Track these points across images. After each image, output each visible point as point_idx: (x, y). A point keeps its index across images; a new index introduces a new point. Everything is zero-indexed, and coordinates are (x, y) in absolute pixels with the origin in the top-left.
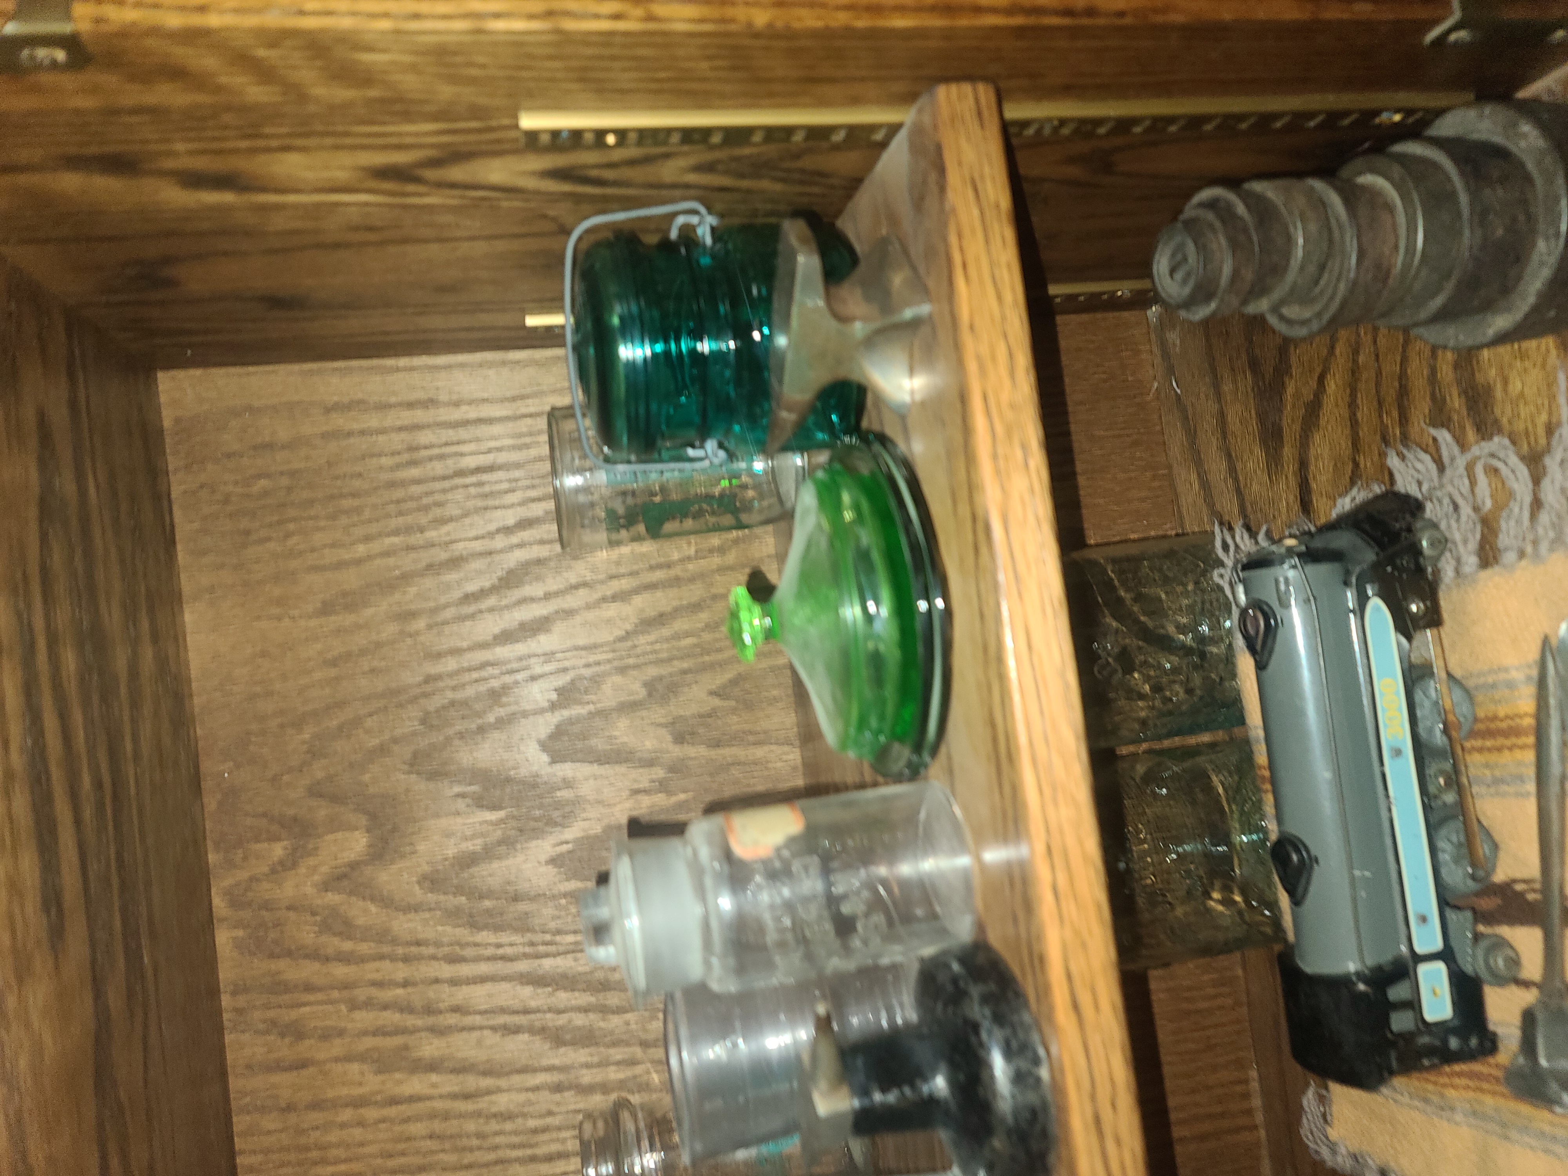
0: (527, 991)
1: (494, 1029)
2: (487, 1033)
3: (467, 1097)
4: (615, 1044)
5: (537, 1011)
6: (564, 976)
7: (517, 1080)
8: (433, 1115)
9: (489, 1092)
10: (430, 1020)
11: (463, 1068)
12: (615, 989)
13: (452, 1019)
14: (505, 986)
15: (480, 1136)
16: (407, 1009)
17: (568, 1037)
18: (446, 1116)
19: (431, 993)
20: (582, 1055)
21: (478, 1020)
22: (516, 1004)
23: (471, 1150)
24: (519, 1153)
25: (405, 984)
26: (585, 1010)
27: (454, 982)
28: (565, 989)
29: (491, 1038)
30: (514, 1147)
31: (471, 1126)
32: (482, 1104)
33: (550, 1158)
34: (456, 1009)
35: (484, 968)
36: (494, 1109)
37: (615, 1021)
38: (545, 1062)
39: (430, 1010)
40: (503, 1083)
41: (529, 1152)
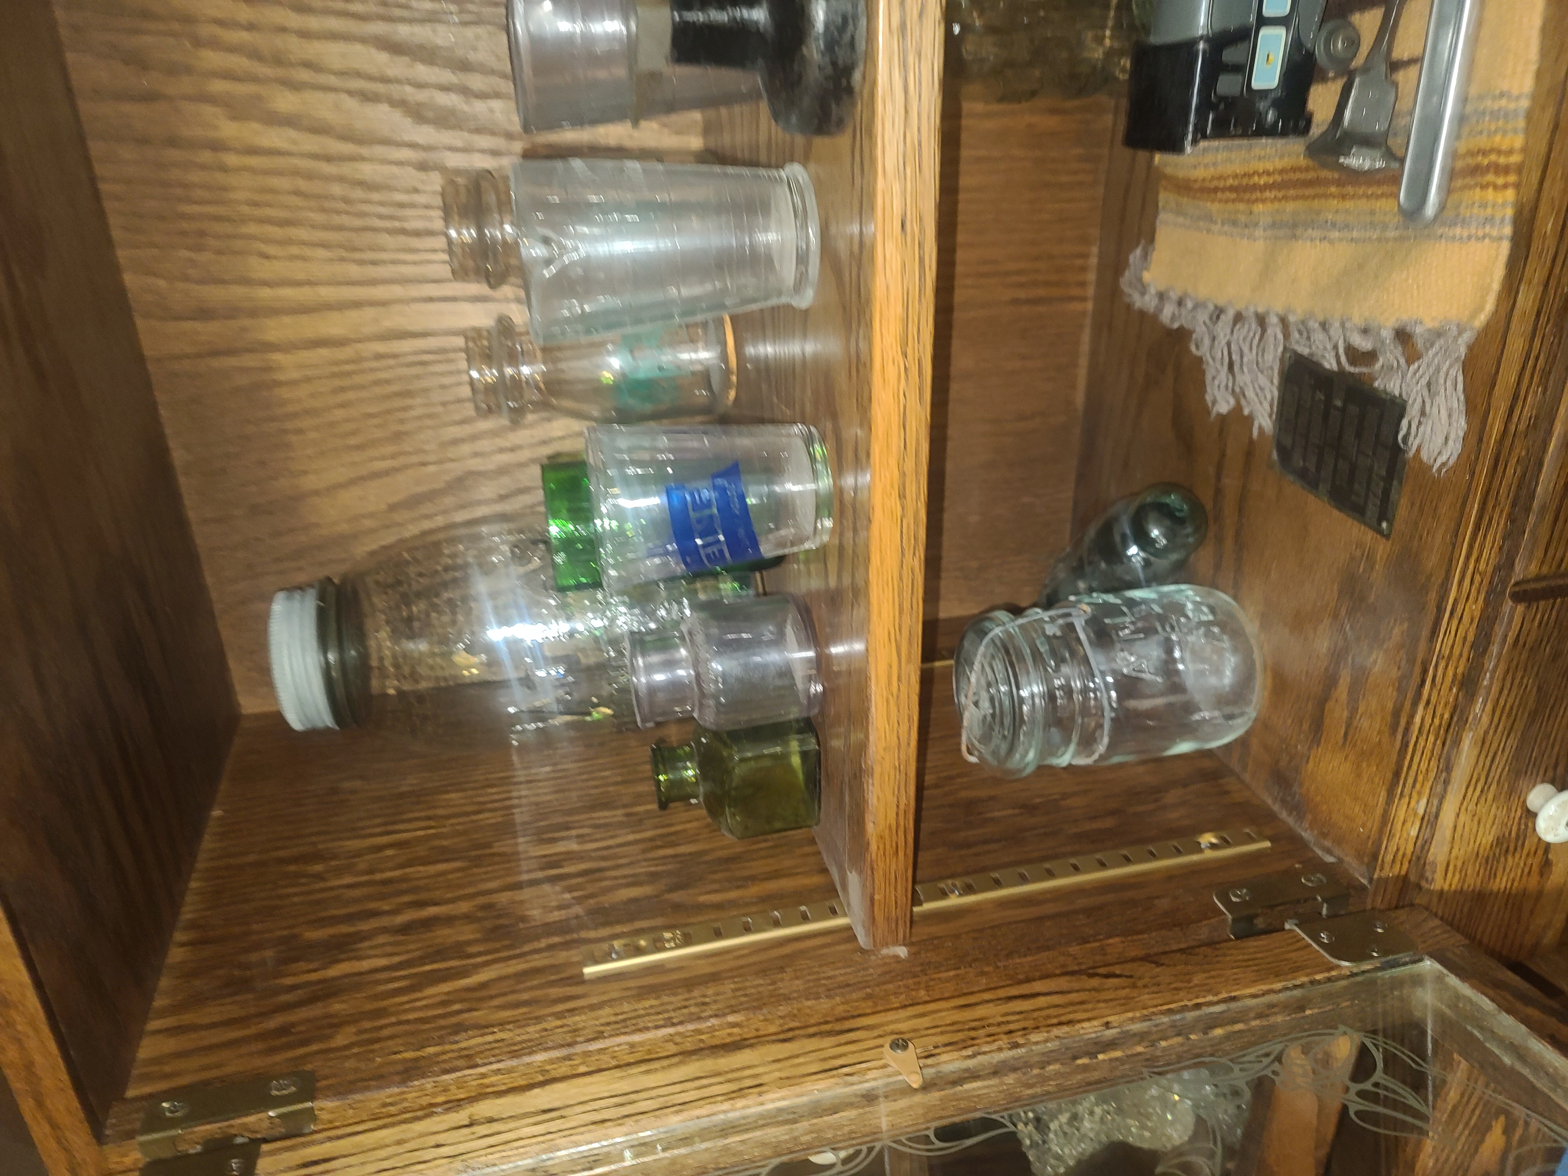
0: (382, 57)
1: (350, 93)
2: (344, 97)
3: (329, 159)
4: (479, 131)
5: (398, 81)
6: (421, 47)
7: (379, 151)
8: (296, 173)
9: (352, 158)
10: (280, 72)
11: (320, 129)
12: (477, 71)
13: (305, 75)
14: (358, 47)
15: (346, 200)
16: (255, 55)
17: (430, 115)
18: (310, 176)
19: (279, 41)
20: (447, 137)
21: (333, 80)
22: (373, 70)
23: (338, 212)
24: (388, 224)
25: (251, 27)
26: (446, 88)
27: (305, 34)
28: (423, 61)
29: (351, 103)
30: (380, 217)
31: (337, 189)
32: (346, 169)
33: (417, 234)
34: (308, 65)
35: (334, 24)
36: (358, 176)
37: (479, 107)
38: (407, 138)
39: (278, 60)
40: (365, 151)
41: (397, 224)
